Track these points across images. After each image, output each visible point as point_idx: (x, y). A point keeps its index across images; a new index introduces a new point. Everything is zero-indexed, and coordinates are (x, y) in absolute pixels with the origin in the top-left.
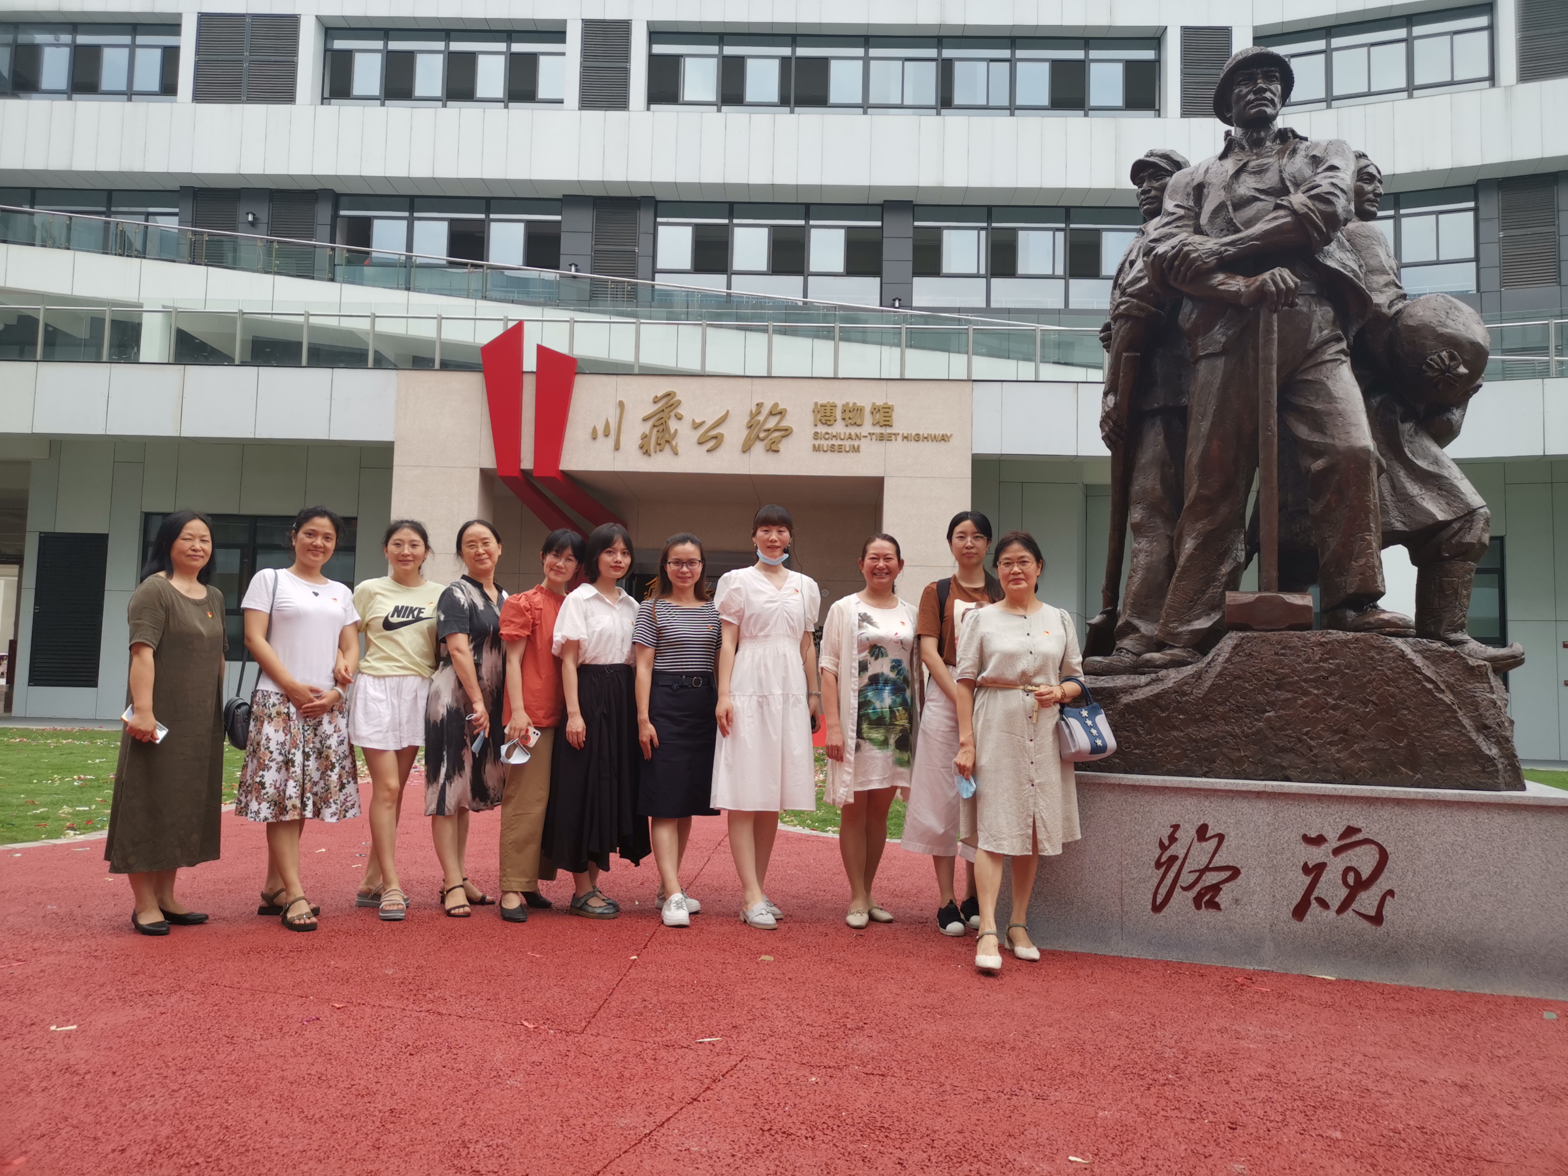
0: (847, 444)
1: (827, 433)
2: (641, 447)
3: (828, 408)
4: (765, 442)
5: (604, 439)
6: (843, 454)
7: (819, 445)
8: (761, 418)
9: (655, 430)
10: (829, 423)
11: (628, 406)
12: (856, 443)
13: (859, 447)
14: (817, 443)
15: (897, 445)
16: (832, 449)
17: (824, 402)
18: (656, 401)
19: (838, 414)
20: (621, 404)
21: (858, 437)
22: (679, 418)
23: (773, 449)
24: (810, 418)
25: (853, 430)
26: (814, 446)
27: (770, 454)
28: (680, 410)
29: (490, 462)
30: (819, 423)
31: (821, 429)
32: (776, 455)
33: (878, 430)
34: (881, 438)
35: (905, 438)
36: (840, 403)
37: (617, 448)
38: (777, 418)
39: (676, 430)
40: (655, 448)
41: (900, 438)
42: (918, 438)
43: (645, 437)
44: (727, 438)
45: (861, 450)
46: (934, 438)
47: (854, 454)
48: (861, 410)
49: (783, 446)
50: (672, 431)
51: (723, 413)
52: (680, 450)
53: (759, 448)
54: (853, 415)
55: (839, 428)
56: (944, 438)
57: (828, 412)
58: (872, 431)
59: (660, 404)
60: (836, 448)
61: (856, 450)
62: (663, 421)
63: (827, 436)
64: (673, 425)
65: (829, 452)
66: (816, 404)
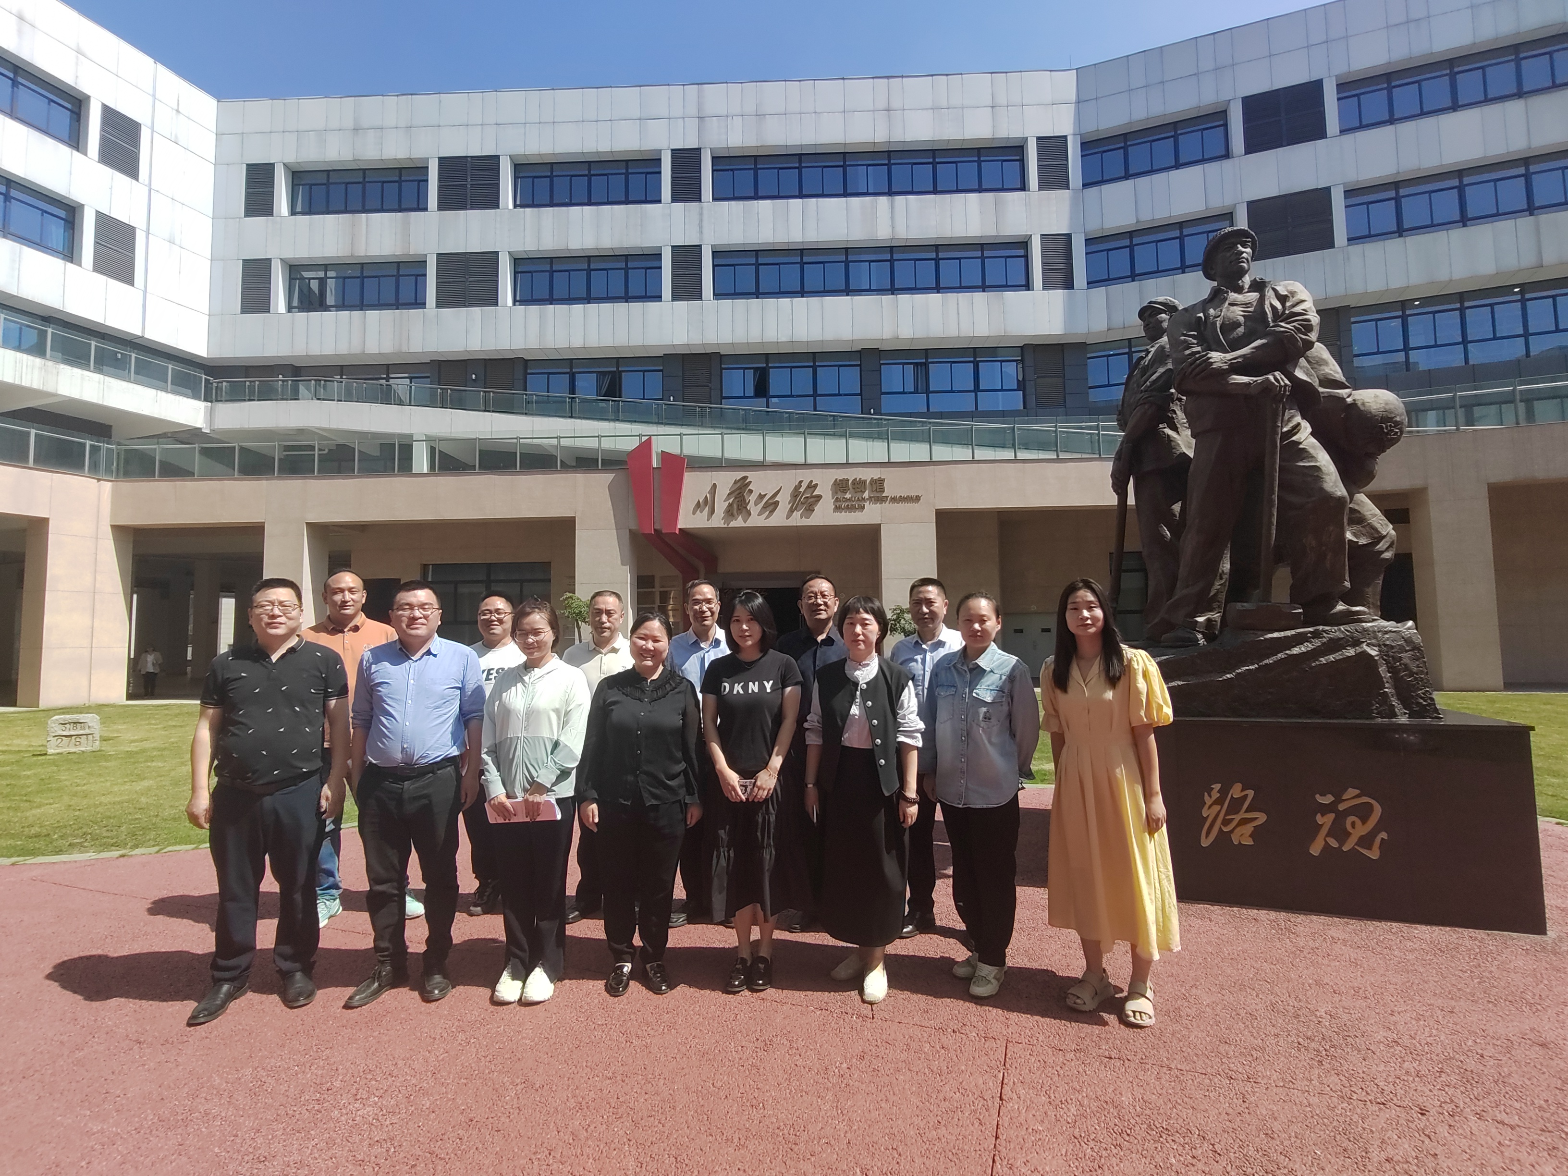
0: (857, 504)
1: (843, 498)
2: (727, 513)
3: (844, 482)
4: (805, 505)
5: (704, 508)
6: (855, 511)
7: (838, 506)
8: (801, 491)
10: (844, 491)
11: (719, 488)
12: (861, 504)
13: (863, 506)
14: (837, 504)
15: (887, 505)
16: (847, 508)
17: (840, 479)
18: (736, 482)
19: (850, 486)
20: (714, 487)
21: (863, 500)
22: (751, 492)
23: (810, 510)
24: (832, 489)
25: (859, 495)
26: (835, 507)
27: (807, 513)
28: (751, 488)
29: (635, 525)
30: (838, 491)
31: (839, 495)
32: (812, 513)
33: (875, 495)
34: (877, 500)
35: (894, 500)
36: (850, 479)
37: (712, 514)
38: (812, 490)
39: (750, 500)
40: (736, 513)
41: (889, 500)
42: (900, 499)
43: (730, 506)
44: (781, 504)
45: (865, 508)
46: (911, 499)
47: (861, 511)
48: (864, 483)
49: (815, 507)
50: (747, 501)
51: (778, 489)
52: (751, 513)
53: (800, 509)
54: (859, 485)
55: (851, 494)
56: (920, 499)
57: (843, 485)
58: (871, 496)
59: (739, 485)
60: (849, 507)
62: (740, 494)
63: (843, 500)
64: (747, 497)
65: (845, 510)
66: (836, 481)
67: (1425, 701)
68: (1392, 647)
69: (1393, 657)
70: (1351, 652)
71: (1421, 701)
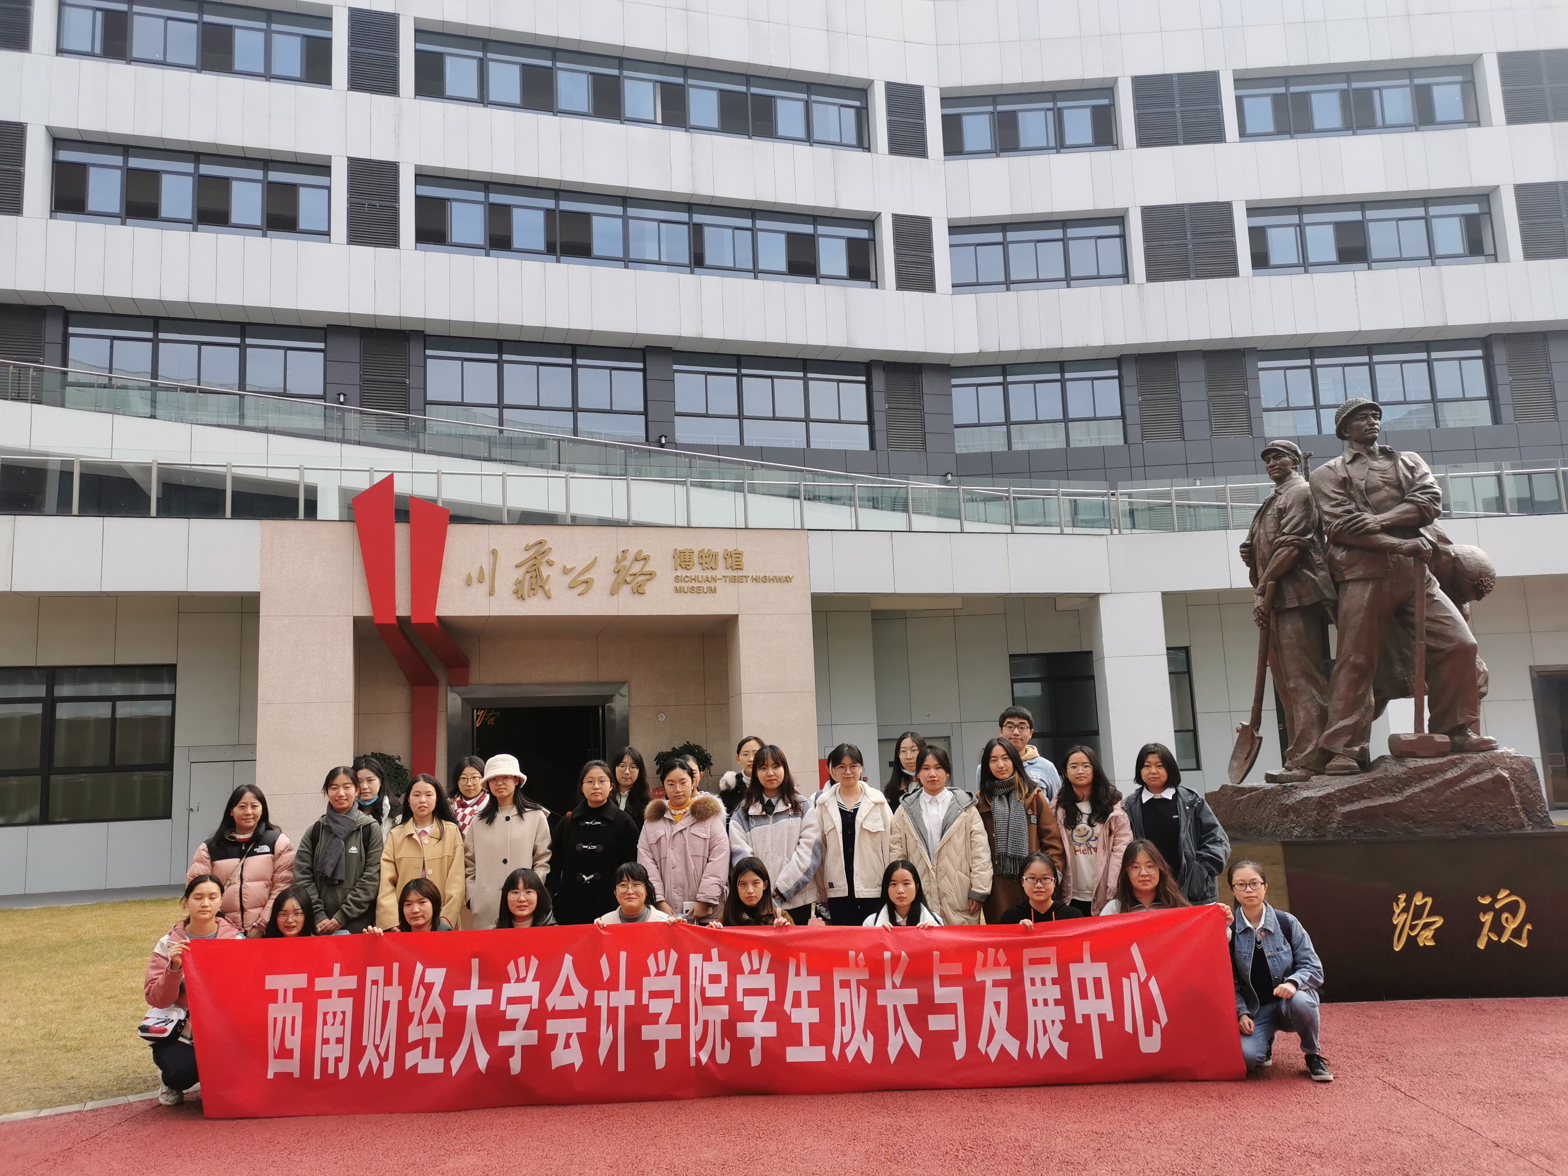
0: (705, 585)
1: (687, 577)
2: (516, 592)
3: (687, 554)
4: (632, 585)
5: (479, 585)
6: (702, 595)
7: (680, 587)
8: (626, 563)
9: (529, 575)
10: (688, 567)
11: (501, 555)
12: (713, 585)
13: (715, 588)
14: (678, 585)
15: (749, 586)
16: (692, 590)
17: (682, 549)
18: (527, 549)
19: (696, 559)
20: (494, 553)
21: (714, 579)
22: (550, 564)
23: (639, 591)
24: (670, 562)
25: (709, 573)
26: (676, 588)
27: (637, 596)
28: (551, 557)
29: (364, 609)
30: (679, 567)
31: (682, 573)
32: (642, 597)
33: (730, 573)
34: (734, 580)
35: (755, 580)
36: (696, 550)
37: (491, 594)
38: (642, 562)
39: (549, 576)
40: (529, 593)
41: (749, 580)
42: (765, 580)
43: (519, 583)
44: (596, 582)
45: (717, 591)
46: (778, 580)
47: (712, 595)
48: (715, 556)
49: (648, 588)
50: (545, 576)
51: (592, 559)
52: (553, 594)
53: (626, 590)
54: (708, 559)
55: (696, 571)
56: (788, 580)
57: (687, 557)
58: (726, 575)
59: (531, 553)
60: (695, 589)
61: (713, 591)
62: (536, 567)
63: (687, 579)
64: (545, 571)
65: (689, 594)
66: (675, 550)
67: (1542, 814)
68: (1517, 770)
69: (1517, 778)
70: (1488, 776)
71: (1539, 814)
